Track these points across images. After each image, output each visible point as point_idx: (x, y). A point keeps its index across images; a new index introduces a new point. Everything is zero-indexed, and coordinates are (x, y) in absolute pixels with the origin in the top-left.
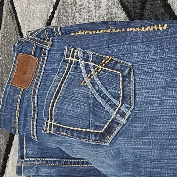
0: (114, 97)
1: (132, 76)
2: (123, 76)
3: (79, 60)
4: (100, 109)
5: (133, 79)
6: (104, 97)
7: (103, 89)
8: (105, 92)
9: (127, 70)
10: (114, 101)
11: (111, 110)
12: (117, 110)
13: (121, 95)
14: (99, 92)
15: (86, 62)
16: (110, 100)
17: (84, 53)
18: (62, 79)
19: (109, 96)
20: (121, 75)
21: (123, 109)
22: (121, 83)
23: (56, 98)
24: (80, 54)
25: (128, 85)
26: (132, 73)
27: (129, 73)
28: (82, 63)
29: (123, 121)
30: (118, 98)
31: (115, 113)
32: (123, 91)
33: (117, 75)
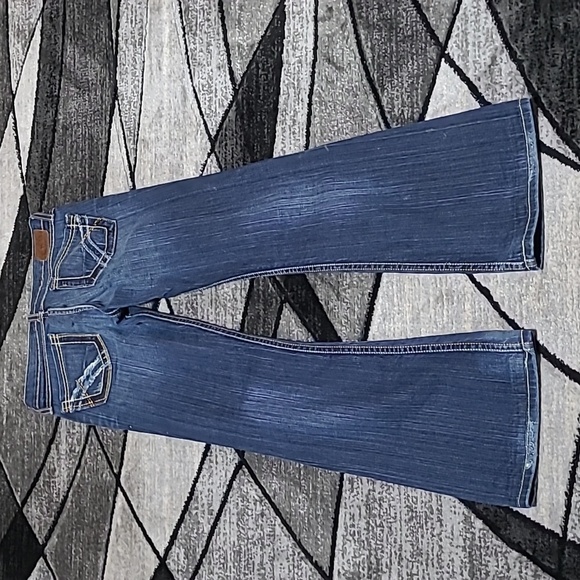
2: (109, 231)
3: (78, 225)
6: (94, 250)
7: (91, 243)
9: (112, 226)
12: (102, 258)
14: (89, 246)
17: (81, 219)
19: (97, 248)
21: (107, 257)
22: (106, 237)
24: (78, 220)
27: (113, 229)
28: (81, 227)
29: (105, 265)
31: (100, 260)
33: (104, 230)
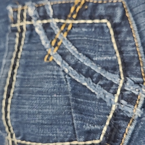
0: (106, 69)
1: (131, 20)
2: (114, 26)
3: (33, 22)
4: (87, 98)
5: (133, 26)
6: (89, 74)
7: (82, 59)
8: (88, 64)
9: (119, 12)
10: (109, 76)
11: (109, 95)
12: (119, 92)
13: (120, 62)
14: (77, 67)
15: (45, 21)
16: (100, 77)
17: (38, 8)
18: (13, 61)
19: (98, 70)
20: (109, 25)
21: (131, 88)
22: (113, 40)
23: (8, 96)
25: (128, 39)
26: (129, 15)
27: (124, 17)
28: (38, 24)
29: (136, 111)
30: (114, 70)
31: (116, 99)
32: (121, 53)
33: (101, 27)
